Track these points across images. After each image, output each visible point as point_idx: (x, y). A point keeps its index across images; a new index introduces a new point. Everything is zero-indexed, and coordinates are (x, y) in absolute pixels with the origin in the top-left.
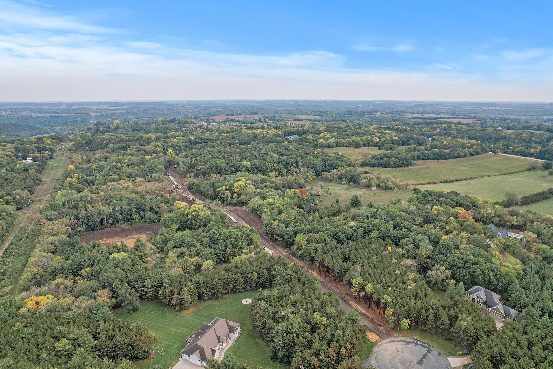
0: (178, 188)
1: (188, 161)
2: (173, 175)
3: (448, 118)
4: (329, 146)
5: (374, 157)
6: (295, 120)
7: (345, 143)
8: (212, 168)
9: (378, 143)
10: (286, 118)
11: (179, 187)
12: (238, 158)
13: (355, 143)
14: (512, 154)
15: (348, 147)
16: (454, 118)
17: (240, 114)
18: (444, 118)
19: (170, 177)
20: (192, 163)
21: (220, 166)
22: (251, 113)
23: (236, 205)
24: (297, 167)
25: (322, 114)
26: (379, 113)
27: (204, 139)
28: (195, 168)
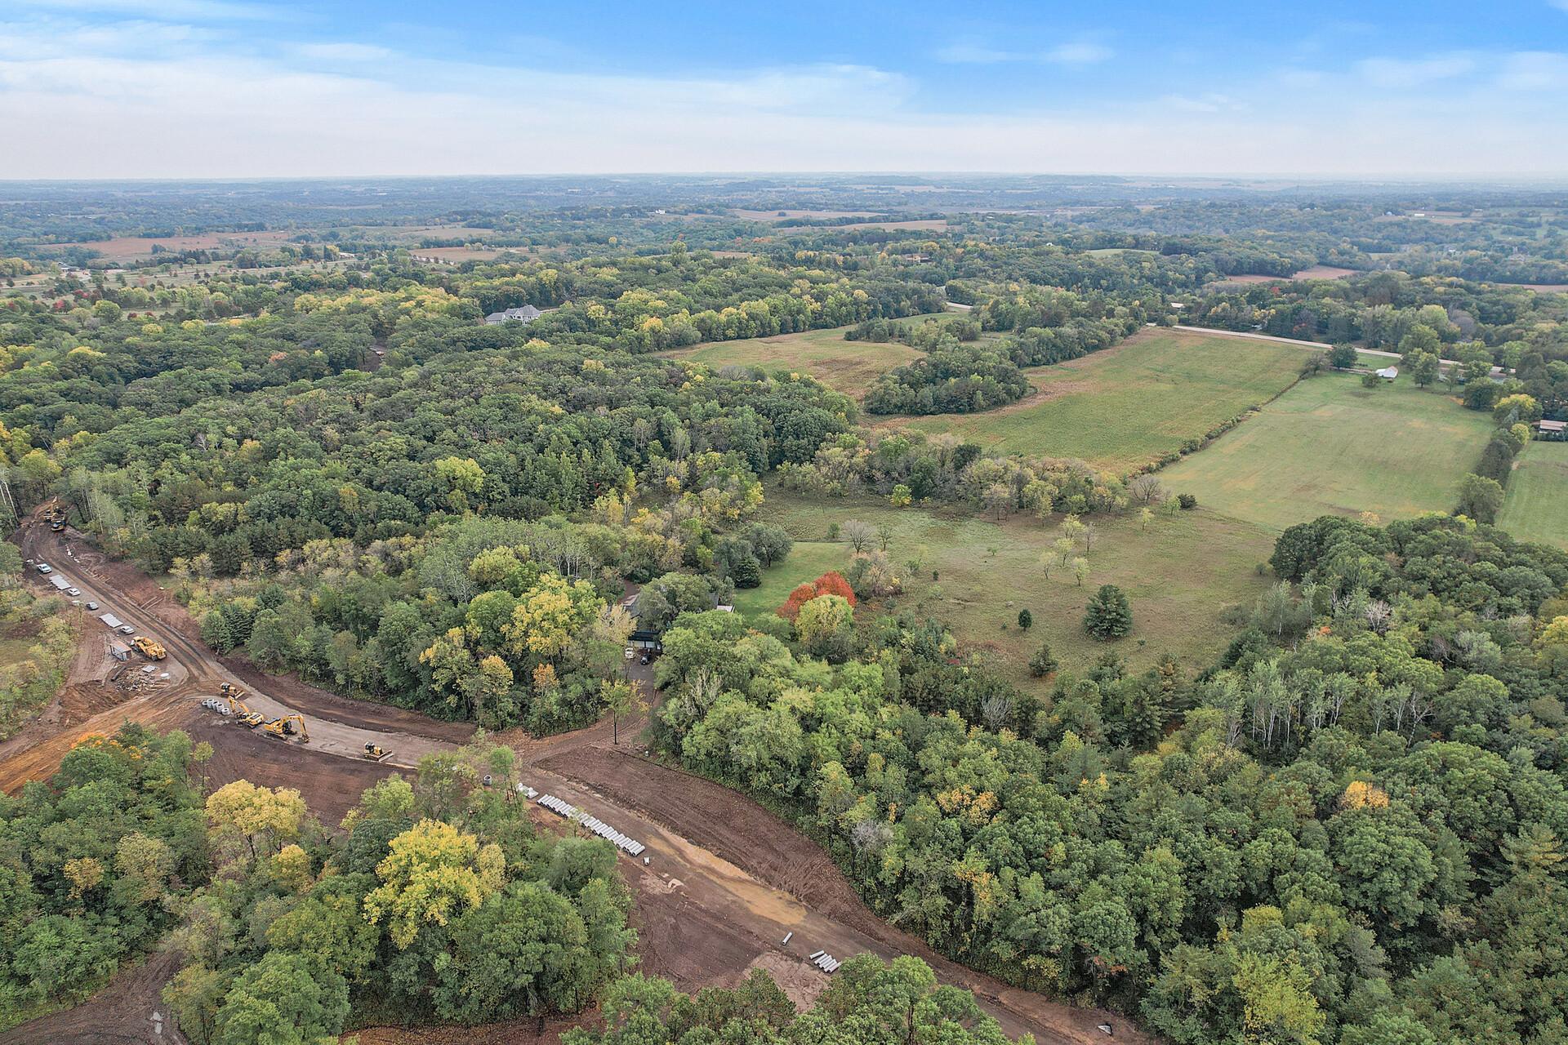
0: (148, 658)
1: (135, 477)
2: (68, 568)
3: (872, 220)
4: (680, 342)
5: (904, 377)
6: (427, 244)
7: (729, 324)
8: (288, 510)
9: (821, 316)
10: (379, 239)
11: (155, 649)
12: (398, 441)
13: (758, 322)
14: (1204, 327)
15: (739, 337)
16: (886, 220)
17: (199, 231)
18: (860, 220)
19: (59, 580)
20: (163, 488)
21: (336, 495)
22: (240, 227)
23: (549, 726)
24: (668, 449)
25: (494, 220)
26: (662, 212)
27: (153, 350)
28: (193, 516)
